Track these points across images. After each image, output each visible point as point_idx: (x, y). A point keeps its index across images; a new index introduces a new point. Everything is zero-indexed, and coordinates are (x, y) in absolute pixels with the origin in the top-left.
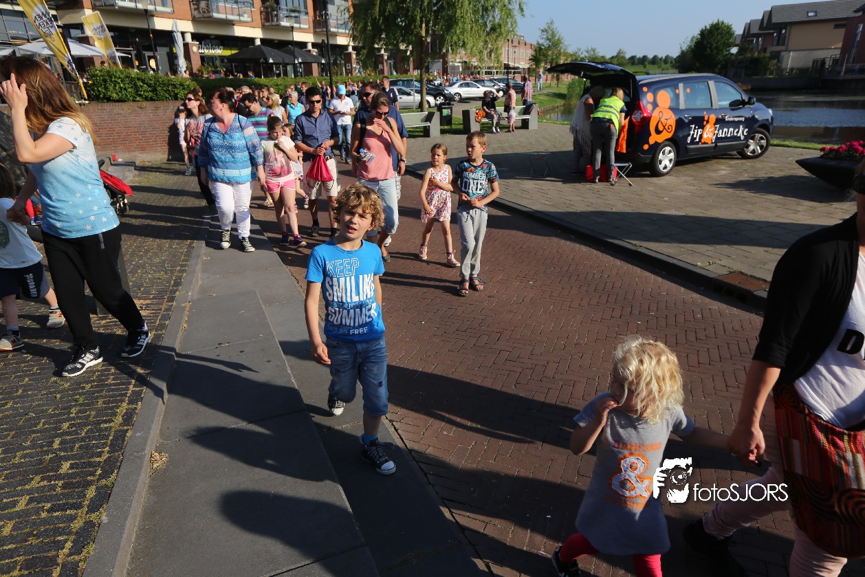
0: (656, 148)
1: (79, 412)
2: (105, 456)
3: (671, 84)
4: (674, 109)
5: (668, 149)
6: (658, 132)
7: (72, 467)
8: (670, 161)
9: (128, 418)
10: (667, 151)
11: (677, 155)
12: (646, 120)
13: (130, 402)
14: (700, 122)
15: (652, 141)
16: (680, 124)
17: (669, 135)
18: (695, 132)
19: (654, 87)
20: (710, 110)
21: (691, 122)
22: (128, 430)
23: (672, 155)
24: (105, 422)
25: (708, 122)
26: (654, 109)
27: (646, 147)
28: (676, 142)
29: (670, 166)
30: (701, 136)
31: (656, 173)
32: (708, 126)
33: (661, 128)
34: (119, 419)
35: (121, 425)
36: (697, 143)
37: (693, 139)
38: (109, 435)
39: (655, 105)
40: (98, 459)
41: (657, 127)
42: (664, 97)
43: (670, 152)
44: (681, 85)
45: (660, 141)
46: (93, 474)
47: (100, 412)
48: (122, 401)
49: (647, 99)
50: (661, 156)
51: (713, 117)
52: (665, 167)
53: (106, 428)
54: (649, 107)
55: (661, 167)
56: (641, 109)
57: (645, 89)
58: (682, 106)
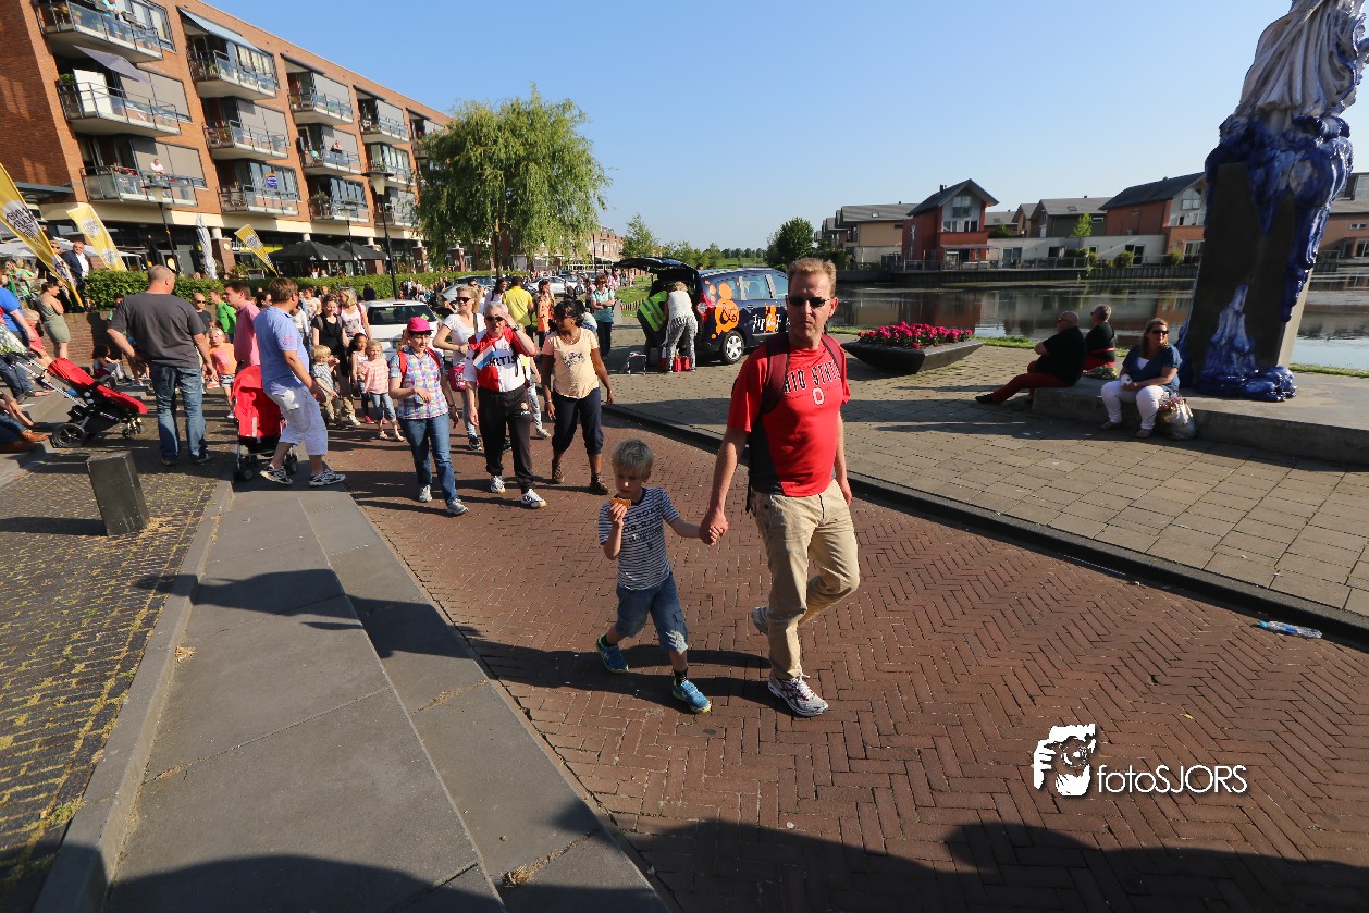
0: (723, 337)
1: (92, 622)
2: (122, 656)
3: (734, 276)
4: (737, 301)
5: (734, 338)
6: (723, 322)
7: (87, 666)
8: (738, 349)
9: (149, 622)
10: (734, 340)
11: (745, 342)
12: (711, 312)
13: (150, 608)
14: (762, 313)
15: (719, 332)
16: (745, 316)
17: (735, 325)
18: (756, 322)
19: (715, 280)
20: (771, 300)
21: (755, 311)
22: (148, 631)
23: (739, 344)
24: (123, 627)
25: (769, 312)
26: (717, 301)
27: (714, 336)
28: (742, 330)
29: (739, 354)
30: (765, 324)
31: (726, 362)
32: (770, 315)
33: (726, 318)
34: (138, 622)
35: (140, 627)
36: (762, 331)
37: (757, 328)
38: (127, 638)
39: (718, 297)
40: (116, 658)
41: (722, 318)
42: (726, 290)
43: (737, 341)
44: (741, 278)
45: (726, 331)
46: (112, 669)
47: (115, 620)
48: (143, 608)
49: (710, 292)
50: (729, 345)
51: (773, 310)
52: (735, 355)
53: (123, 633)
54: (713, 299)
55: (730, 355)
56: (704, 301)
57: (707, 282)
58: (743, 298)
